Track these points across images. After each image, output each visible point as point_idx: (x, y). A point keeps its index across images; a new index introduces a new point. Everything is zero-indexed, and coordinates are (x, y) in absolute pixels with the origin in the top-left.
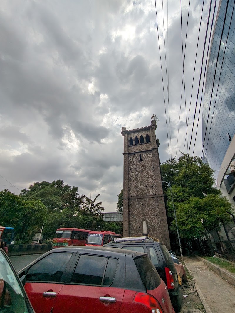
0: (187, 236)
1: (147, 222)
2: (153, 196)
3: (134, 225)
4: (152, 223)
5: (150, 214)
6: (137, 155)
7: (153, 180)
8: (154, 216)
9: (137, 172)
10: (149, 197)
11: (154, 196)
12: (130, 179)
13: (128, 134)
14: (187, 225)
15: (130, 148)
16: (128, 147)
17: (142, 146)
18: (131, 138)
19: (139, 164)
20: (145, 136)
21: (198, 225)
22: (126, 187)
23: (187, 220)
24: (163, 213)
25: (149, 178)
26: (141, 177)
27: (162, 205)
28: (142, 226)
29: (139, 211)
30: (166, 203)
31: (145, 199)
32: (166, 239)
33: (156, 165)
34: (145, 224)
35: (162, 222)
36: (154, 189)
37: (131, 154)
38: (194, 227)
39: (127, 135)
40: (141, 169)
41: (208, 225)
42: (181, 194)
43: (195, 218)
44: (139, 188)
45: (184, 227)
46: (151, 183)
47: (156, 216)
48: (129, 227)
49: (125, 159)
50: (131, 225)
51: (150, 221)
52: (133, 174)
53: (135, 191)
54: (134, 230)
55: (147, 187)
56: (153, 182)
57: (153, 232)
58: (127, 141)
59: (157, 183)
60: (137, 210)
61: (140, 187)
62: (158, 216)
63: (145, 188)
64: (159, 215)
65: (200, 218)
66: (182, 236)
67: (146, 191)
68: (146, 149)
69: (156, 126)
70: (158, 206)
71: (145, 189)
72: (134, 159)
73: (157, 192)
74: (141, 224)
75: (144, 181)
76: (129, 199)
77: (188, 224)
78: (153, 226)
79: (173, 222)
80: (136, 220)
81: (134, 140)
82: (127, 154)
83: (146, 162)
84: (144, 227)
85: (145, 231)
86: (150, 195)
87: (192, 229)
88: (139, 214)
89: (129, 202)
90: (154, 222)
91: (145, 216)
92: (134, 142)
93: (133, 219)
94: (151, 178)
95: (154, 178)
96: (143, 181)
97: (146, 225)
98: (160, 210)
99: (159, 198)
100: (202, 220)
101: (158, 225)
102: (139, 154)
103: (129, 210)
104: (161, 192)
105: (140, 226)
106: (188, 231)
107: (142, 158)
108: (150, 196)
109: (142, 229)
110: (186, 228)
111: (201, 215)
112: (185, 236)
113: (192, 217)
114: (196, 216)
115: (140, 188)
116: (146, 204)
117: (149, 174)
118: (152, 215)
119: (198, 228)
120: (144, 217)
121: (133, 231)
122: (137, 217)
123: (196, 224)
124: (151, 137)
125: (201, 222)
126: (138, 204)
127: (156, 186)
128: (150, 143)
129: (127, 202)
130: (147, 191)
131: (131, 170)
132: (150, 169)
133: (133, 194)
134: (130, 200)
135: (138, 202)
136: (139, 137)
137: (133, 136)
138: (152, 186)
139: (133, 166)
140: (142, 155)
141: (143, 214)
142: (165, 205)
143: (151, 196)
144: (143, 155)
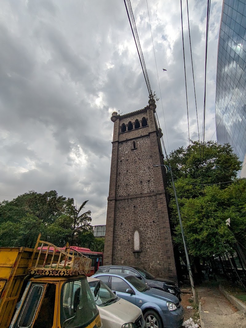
0: (202, 252)
1: (140, 232)
2: (150, 193)
3: (122, 237)
4: (147, 234)
5: (145, 220)
6: (130, 143)
7: (150, 172)
8: (151, 223)
9: (130, 164)
10: (143, 195)
11: (152, 194)
12: (120, 173)
13: (120, 120)
14: (200, 231)
15: (121, 135)
16: (119, 134)
17: (137, 131)
18: (124, 124)
19: (132, 154)
20: (142, 120)
21: (221, 230)
22: (114, 184)
23: (200, 223)
24: (163, 217)
25: (144, 170)
26: (134, 170)
27: (162, 206)
28: (133, 239)
29: (129, 217)
30: (168, 202)
31: (139, 199)
32: (169, 258)
33: (155, 153)
34: (137, 234)
35: (162, 231)
36: (152, 183)
37: (122, 142)
38: (214, 234)
39: (118, 121)
40: (135, 160)
41: (241, 229)
42: (191, 187)
43: (214, 219)
44: (130, 185)
45: (196, 236)
46: (148, 177)
47: (154, 222)
48: (114, 241)
49: (114, 148)
50: (116, 237)
51: (145, 231)
52: (123, 168)
53: (125, 189)
54: (120, 245)
55: (141, 182)
56: (150, 175)
57: (149, 248)
58: (118, 127)
59: (155, 175)
60: (126, 215)
61: (132, 182)
62: (156, 223)
63: (139, 183)
64: (158, 221)
65: (224, 219)
66: (193, 252)
67: (139, 188)
68: (142, 134)
69: (155, 107)
70: (157, 207)
71: (140, 186)
72: (126, 148)
73: (155, 188)
74: (131, 236)
75: (138, 175)
76: (116, 200)
77: (202, 229)
78: (149, 238)
79: (176, 228)
80: (124, 229)
81: (127, 126)
82: (117, 143)
83: (141, 150)
84: (135, 240)
85: (137, 246)
86: (146, 192)
87: (210, 239)
88: (130, 221)
89: (115, 204)
90: (150, 232)
91: (138, 223)
92: (127, 128)
93: (121, 228)
94: (147, 170)
95: (152, 170)
96: (136, 175)
97: (139, 237)
98: (159, 213)
99: (158, 196)
100: (228, 220)
101: (156, 237)
102: (132, 141)
103: (115, 215)
104: (161, 188)
105: (129, 238)
106: (203, 242)
107: (136, 146)
108: (145, 194)
109: (133, 243)
110: (199, 237)
111: (225, 213)
112: (198, 253)
113: (208, 217)
114: (215, 215)
115: (132, 185)
116: (139, 206)
117: (144, 165)
118: (148, 221)
119: (222, 236)
120: (136, 225)
121: (119, 247)
122: (125, 225)
123: (217, 228)
124: (149, 119)
125: (227, 224)
126: (129, 207)
127: (154, 180)
128: (147, 126)
129: (113, 204)
130: (142, 187)
131: (121, 161)
132: (146, 159)
133: (122, 193)
134: (118, 202)
135: (128, 203)
136: (133, 121)
137: (126, 122)
138: (149, 181)
139: (124, 157)
140: (136, 142)
141: (134, 220)
142: (168, 206)
143: (147, 194)
144: (138, 143)
